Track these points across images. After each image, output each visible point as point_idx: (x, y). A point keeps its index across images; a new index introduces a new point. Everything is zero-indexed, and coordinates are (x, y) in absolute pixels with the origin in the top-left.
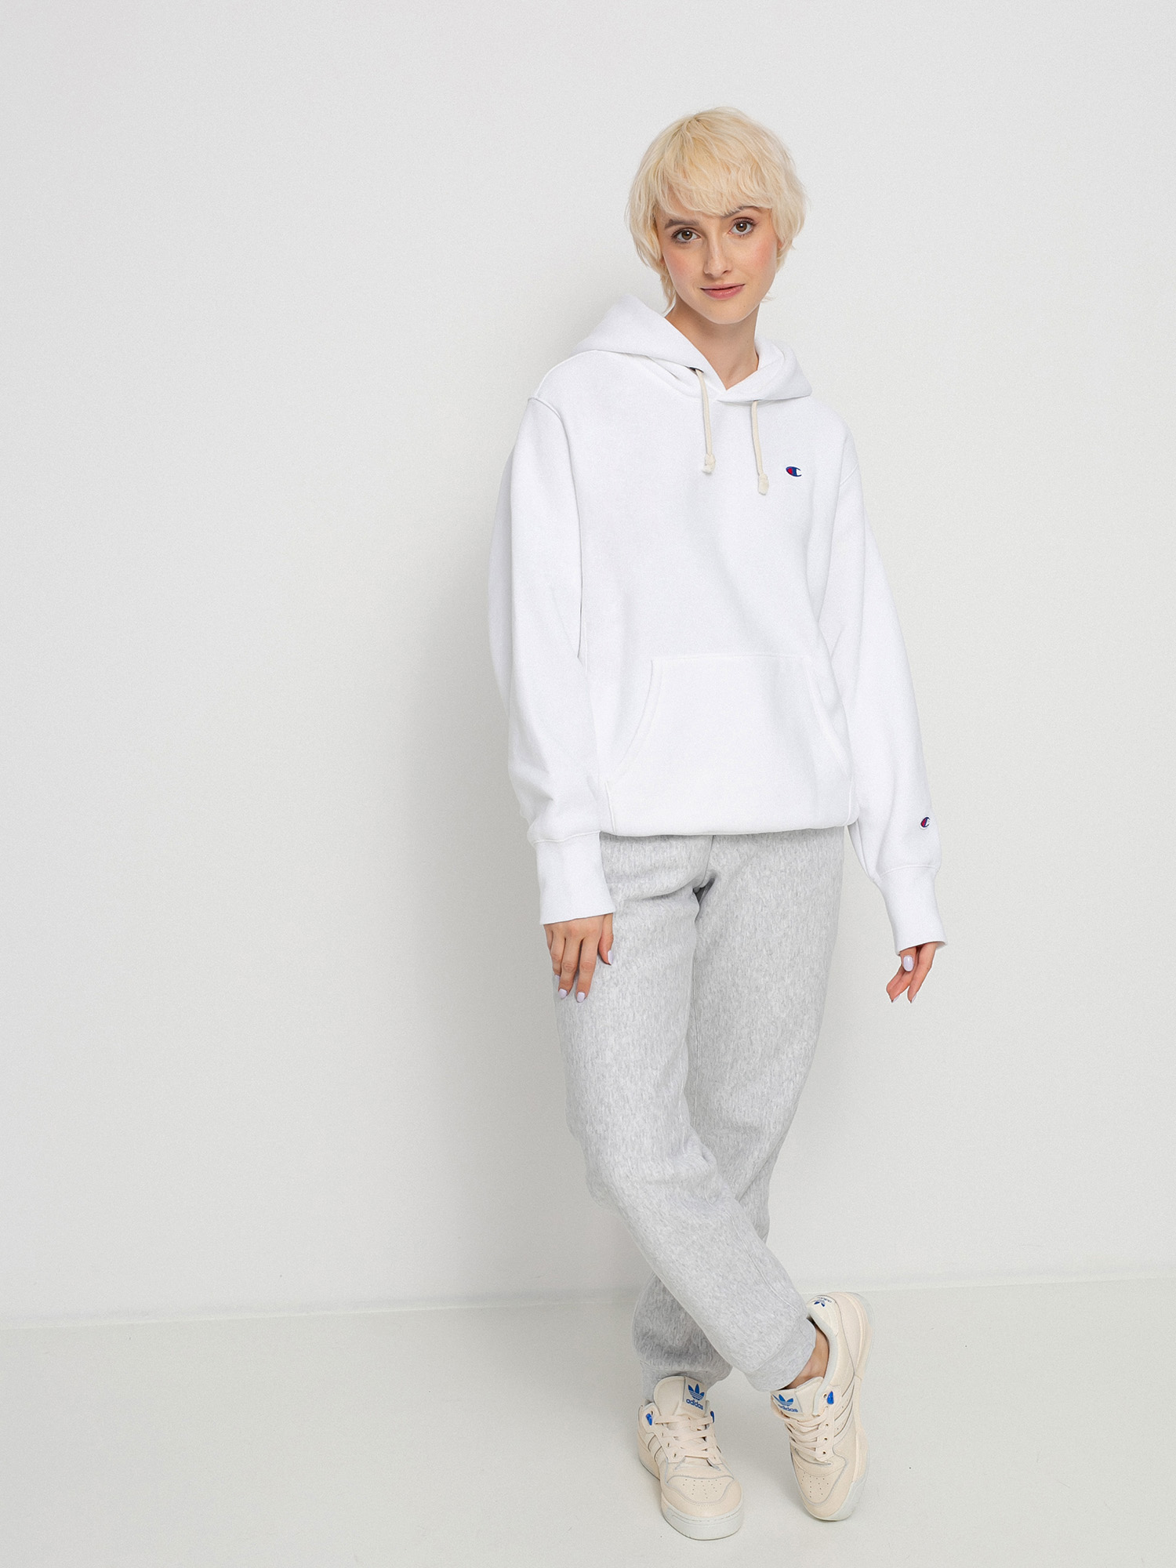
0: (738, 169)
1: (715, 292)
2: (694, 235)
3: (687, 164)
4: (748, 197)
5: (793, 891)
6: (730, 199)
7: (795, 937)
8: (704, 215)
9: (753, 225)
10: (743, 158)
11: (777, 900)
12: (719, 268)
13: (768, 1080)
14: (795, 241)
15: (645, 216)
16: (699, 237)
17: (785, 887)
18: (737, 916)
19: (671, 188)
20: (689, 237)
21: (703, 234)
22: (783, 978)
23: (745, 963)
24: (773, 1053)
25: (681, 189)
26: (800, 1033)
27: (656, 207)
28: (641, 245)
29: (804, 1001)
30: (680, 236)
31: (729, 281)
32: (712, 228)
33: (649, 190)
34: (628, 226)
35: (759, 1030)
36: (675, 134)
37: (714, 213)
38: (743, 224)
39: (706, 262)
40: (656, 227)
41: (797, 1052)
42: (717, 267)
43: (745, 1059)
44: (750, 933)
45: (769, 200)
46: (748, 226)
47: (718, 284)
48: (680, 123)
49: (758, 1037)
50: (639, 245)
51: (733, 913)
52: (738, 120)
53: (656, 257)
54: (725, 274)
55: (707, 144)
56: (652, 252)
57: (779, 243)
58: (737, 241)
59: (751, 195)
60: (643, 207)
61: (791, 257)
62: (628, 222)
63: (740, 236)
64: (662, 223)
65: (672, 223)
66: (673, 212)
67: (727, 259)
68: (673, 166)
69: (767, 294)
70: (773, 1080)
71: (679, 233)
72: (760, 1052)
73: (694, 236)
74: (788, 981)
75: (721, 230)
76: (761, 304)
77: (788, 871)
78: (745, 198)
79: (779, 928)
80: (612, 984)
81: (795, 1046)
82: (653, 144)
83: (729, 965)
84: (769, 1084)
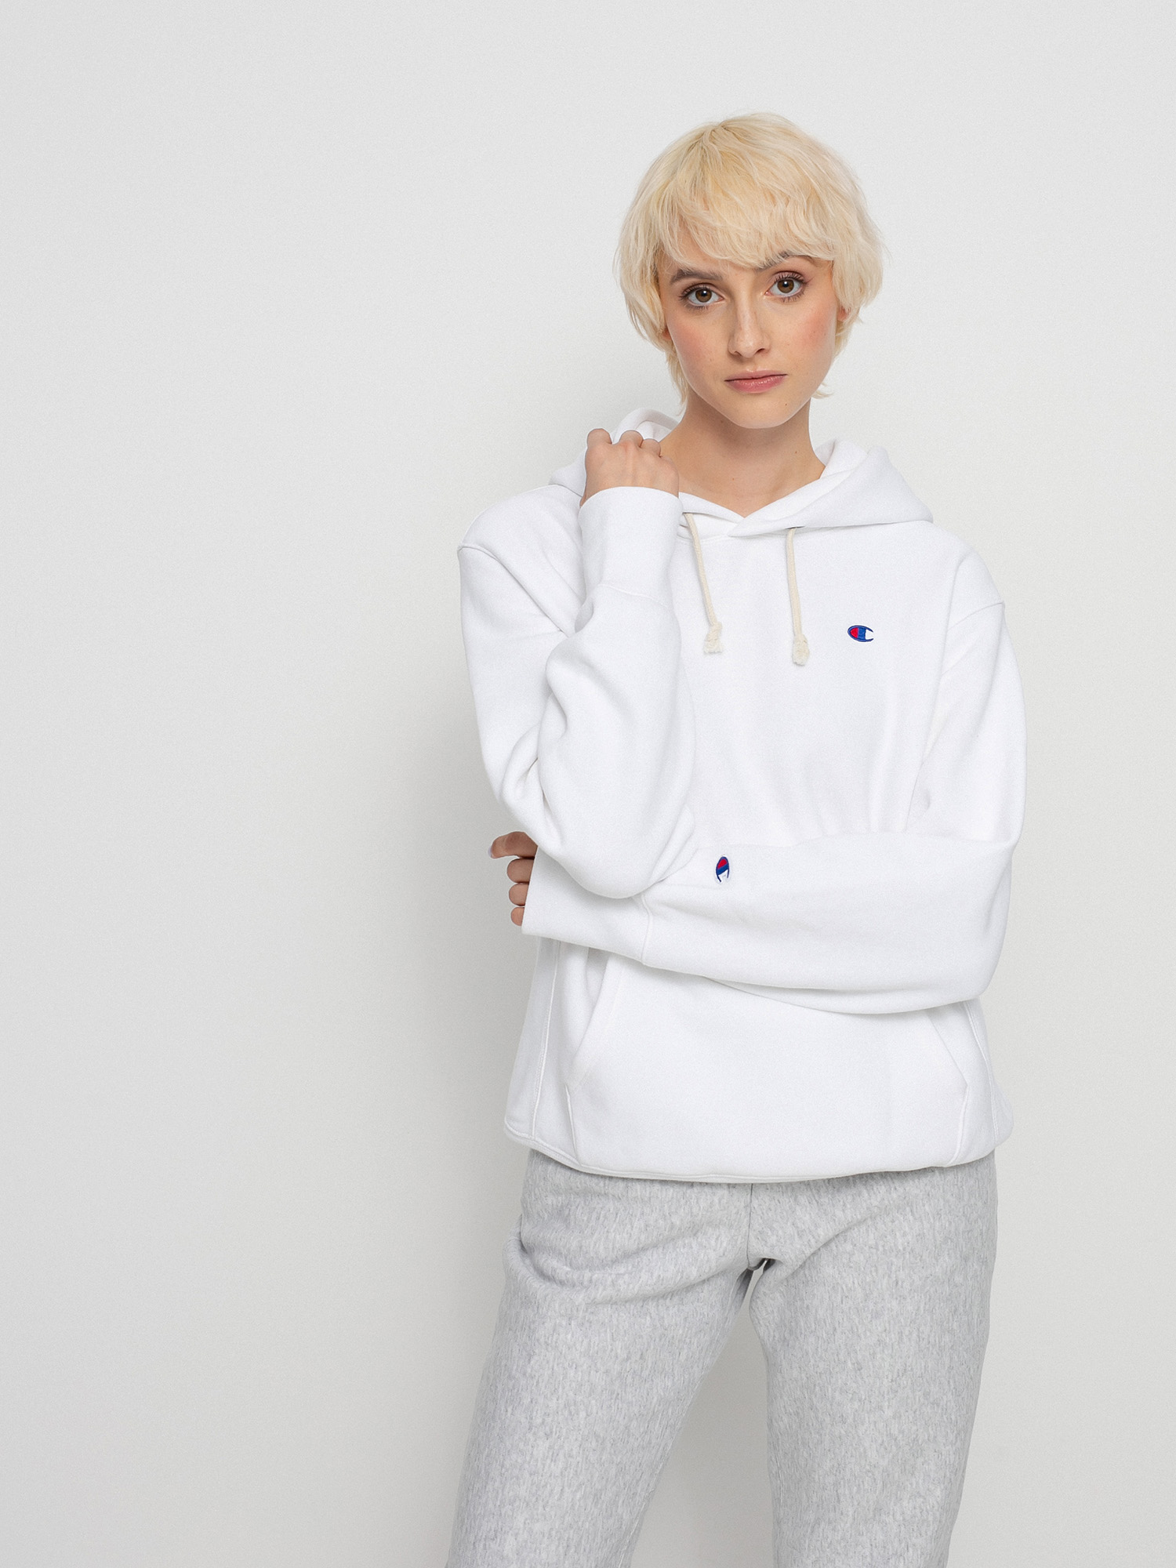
0: (788, 200)
1: (744, 382)
2: (713, 294)
3: (710, 188)
4: (801, 242)
5: (889, 1276)
6: (774, 243)
7: (896, 1347)
8: (732, 264)
9: (803, 283)
10: (796, 186)
11: (864, 1289)
12: (751, 344)
13: (868, 1554)
14: (865, 312)
15: (643, 265)
16: (721, 298)
17: (876, 1271)
18: (808, 1306)
19: (683, 222)
20: (707, 297)
21: (729, 293)
22: (881, 1408)
23: (823, 1377)
24: (871, 1515)
25: (698, 225)
26: (911, 1484)
27: (660, 253)
28: (637, 309)
29: (915, 1440)
30: (693, 297)
31: (763, 366)
32: (742, 286)
33: (650, 228)
34: (618, 279)
35: (849, 1481)
36: (691, 148)
37: (747, 263)
38: (789, 282)
39: (732, 335)
40: (658, 281)
41: (909, 1512)
42: (748, 343)
43: (830, 1523)
44: (827, 1333)
45: (828, 248)
46: (796, 284)
47: (749, 369)
48: (698, 133)
49: (847, 1492)
50: (633, 307)
51: (802, 1300)
52: (787, 132)
53: (658, 327)
54: (760, 355)
55: (744, 164)
56: (654, 320)
57: (842, 312)
58: (779, 306)
59: (804, 238)
60: (641, 250)
61: (857, 333)
62: (618, 275)
63: (783, 300)
64: (667, 274)
65: (682, 274)
66: (686, 260)
67: (763, 331)
68: (688, 192)
69: (821, 388)
70: (875, 1554)
71: (692, 291)
72: (850, 1513)
73: (714, 297)
74: (889, 1413)
75: (755, 288)
76: (814, 401)
77: (881, 1249)
78: (796, 244)
79: (870, 1331)
80: (541, 1434)
81: (905, 1503)
82: (659, 161)
83: (803, 1375)
84: (869, 1559)
